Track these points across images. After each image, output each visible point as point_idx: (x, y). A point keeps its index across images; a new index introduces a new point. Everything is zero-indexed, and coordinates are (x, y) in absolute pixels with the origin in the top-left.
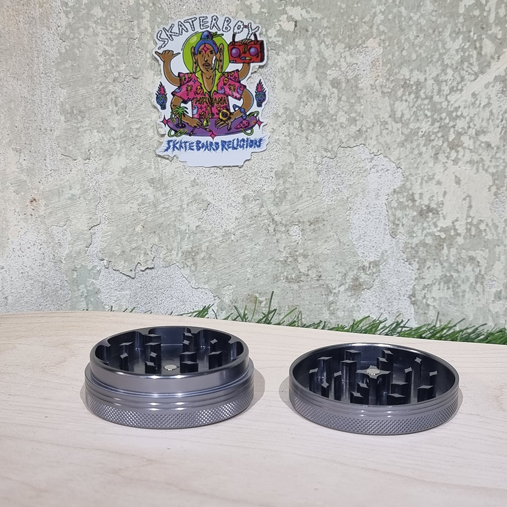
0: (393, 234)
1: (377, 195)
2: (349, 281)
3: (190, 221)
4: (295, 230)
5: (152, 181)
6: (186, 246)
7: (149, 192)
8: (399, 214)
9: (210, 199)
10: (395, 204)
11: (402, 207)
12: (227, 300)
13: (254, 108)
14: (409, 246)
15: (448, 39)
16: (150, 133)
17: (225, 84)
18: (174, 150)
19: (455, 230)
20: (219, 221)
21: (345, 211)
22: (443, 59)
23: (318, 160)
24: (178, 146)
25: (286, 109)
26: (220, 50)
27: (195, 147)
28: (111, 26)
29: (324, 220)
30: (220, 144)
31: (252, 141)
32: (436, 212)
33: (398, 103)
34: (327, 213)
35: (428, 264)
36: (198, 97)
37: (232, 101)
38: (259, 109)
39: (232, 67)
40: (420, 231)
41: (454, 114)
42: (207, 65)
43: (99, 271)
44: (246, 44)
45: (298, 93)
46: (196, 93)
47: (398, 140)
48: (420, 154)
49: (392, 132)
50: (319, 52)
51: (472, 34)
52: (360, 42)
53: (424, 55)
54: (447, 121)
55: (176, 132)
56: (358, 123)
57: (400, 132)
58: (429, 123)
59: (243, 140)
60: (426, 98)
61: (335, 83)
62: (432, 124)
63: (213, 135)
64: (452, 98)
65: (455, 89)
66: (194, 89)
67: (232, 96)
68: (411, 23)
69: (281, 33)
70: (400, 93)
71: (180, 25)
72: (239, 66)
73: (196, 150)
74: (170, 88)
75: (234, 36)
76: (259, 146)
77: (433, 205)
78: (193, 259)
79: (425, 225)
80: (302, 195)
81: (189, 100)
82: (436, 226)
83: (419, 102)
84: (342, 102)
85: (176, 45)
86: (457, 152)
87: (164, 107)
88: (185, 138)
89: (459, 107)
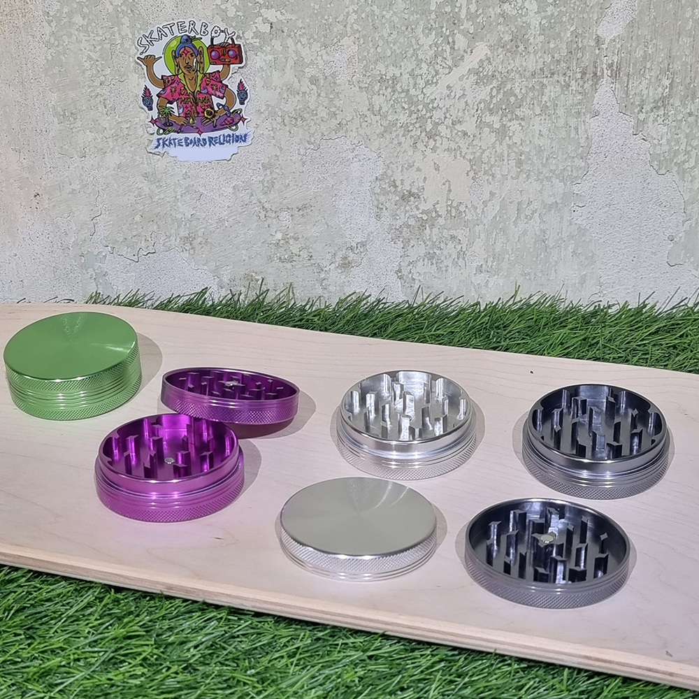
0: (378, 217)
1: (361, 183)
2: (338, 259)
3: (185, 210)
4: (285, 216)
5: (146, 176)
6: (184, 233)
7: (144, 185)
8: (382, 198)
9: (202, 190)
10: (378, 190)
11: (384, 192)
12: (226, 280)
13: (237, 106)
14: (393, 227)
15: (421, 35)
16: (140, 132)
17: (207, 85)
18: (164, 147)
19: (436, 212)
20: (212, 209)
21: (331, 197)
22: (417, 55)
23: (302, 152)
24: (167, 143)
25: (268, 106)
26: (200, 53)
27: (184, 144)
28: (93, 33)
29: (311, 206)
30: (207, 140)
31: (237, 136)
32: (417, 196)
33: (375, 97)
34: (313, 200)
35: (412, 243)
36: (183, 97)
37: (215, 100)
38: (242, 107)
39: (212, 69)
40: (403, 214)
41: (431, 106)
42: (188, 67)
43: (105, 256)
44: (223, 47)
45: (279, 90)
46: (180, 94)
47: (378, 131)
48: (400, 144)
49: (371, 124)
50: (296, 52)
51: (444, 29)
52: (335, 40)
53: (398, 51)
54: (424, 112)
55: (164, 130)
56: (338, 116)
57: (379, 124)
58: (407, 115)
59: (229, 136)
60: (403, 92)
61: (314, 81)
62: (410, 116)
63: (200, 133)
64: (428, 91)
65: (430, 82)
66: (178, 90)
67: (215, 95)
68: (384, 21)
69: (257, 34)
70: (377, 88)
71: (159, 30)
72: (220, 68)
73: (184, 146)
74: (155, 90)
75: (212, 39)
76: (244, 141)
77: (414, 190)
78: (191, 244)
79: (408, 208)
80: (289, 184)
81: (174, 100)
82: (418, 209)
83: (395, 96)
84: (321, 98)
85: (157, 50)
86: (435, 141)
87: (150, 109)
88: (173, 135)
89: (435, 99)
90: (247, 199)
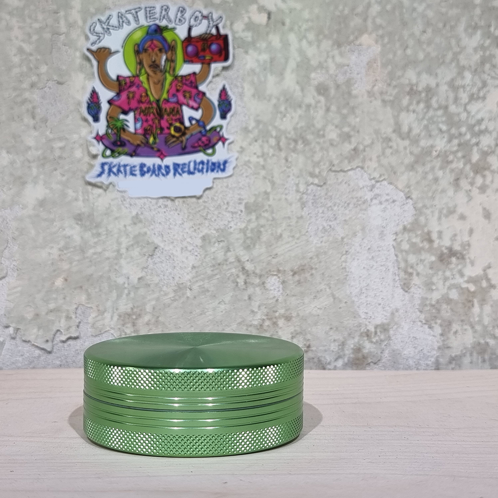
0: (406, 287)
1: (382, 234)
2: (348, 352)
3: (130, 271)
4: (273, 282)
5: (79, 218)
6: (124, 306)
7: (75, 232)
8: (412, 259)
9: (157, 240)
10: (405, 246)
11: (415, 249)
13: (217, 121)
14: (428, 302)
15: (463, 35)
16: (78, 153)
17: (178, 91)
18: (109, 175)
19: (488, 280)
20: (170, 270)
21: (340, 256)
22: (458, 60)
23: (302, 188)
24: (115, 170)
25: (258, 122)
27: (138, 172)
28: (30, 17)
29: (312, 269)
30: (171, 168)
31: (214, 164)
32: (460, 256)
33: (403, 115)
34: (315, 260)
35: (455, 327)
36: (143, 106)
37: (187, 112)
38: (224, 123)
40: (441, 282)
41: (477, 128)
42: (155, 66)
44: (205, 40)
45: (274, 101)
46: (140, 102)
47: (407, 161)
48: (436, 180)
49: (397, 151)
50: (301, 51)
51: (492, 29)
52: (352, 38)
53: (434, 54)
54: (468, 137)
55: (113, 151)
56: (353, 140)
57: (408, 151)
58: (445, 140)
59: (202, 163)
60: (440, 108)
61: (322, 90)
62: (450, 141)
63: (162, 156)
64: (474, 108)
65: (475, 96)
66: (137, 96)
67: (188, 105)
68: (415, 15)
69: (250, 26)
70: (405, 101)
71: (120, 16)
72: (196, 68)
73: (139, 176)
74: (105, 95)
75: (190, 30)
76: (223, 170)
77: (457, 247)
78: (134, 325)
79: (448, 274)
80: (281, 236)
81: (130, 110)
82: (462, 275)
83: (431, 113)
84: (331, 114)
85: (114, 41)
86: (484, 176)
87: (96, 119)
88: (124, 160)
89: (482, 120)
90: (220, 256)
